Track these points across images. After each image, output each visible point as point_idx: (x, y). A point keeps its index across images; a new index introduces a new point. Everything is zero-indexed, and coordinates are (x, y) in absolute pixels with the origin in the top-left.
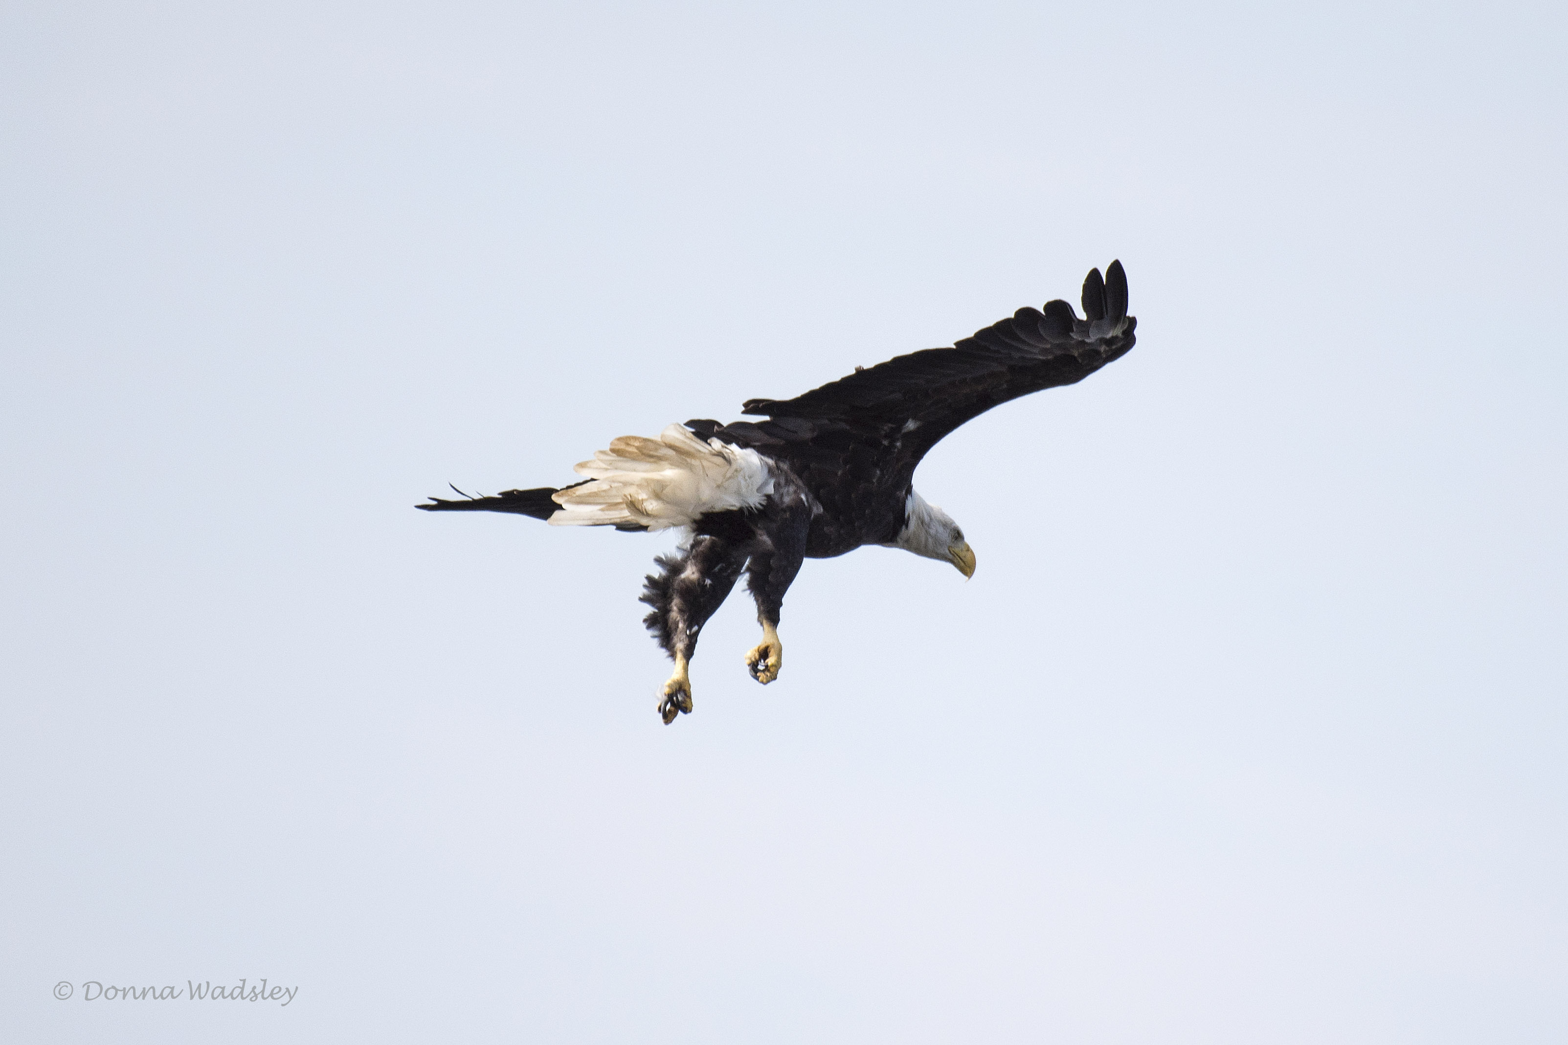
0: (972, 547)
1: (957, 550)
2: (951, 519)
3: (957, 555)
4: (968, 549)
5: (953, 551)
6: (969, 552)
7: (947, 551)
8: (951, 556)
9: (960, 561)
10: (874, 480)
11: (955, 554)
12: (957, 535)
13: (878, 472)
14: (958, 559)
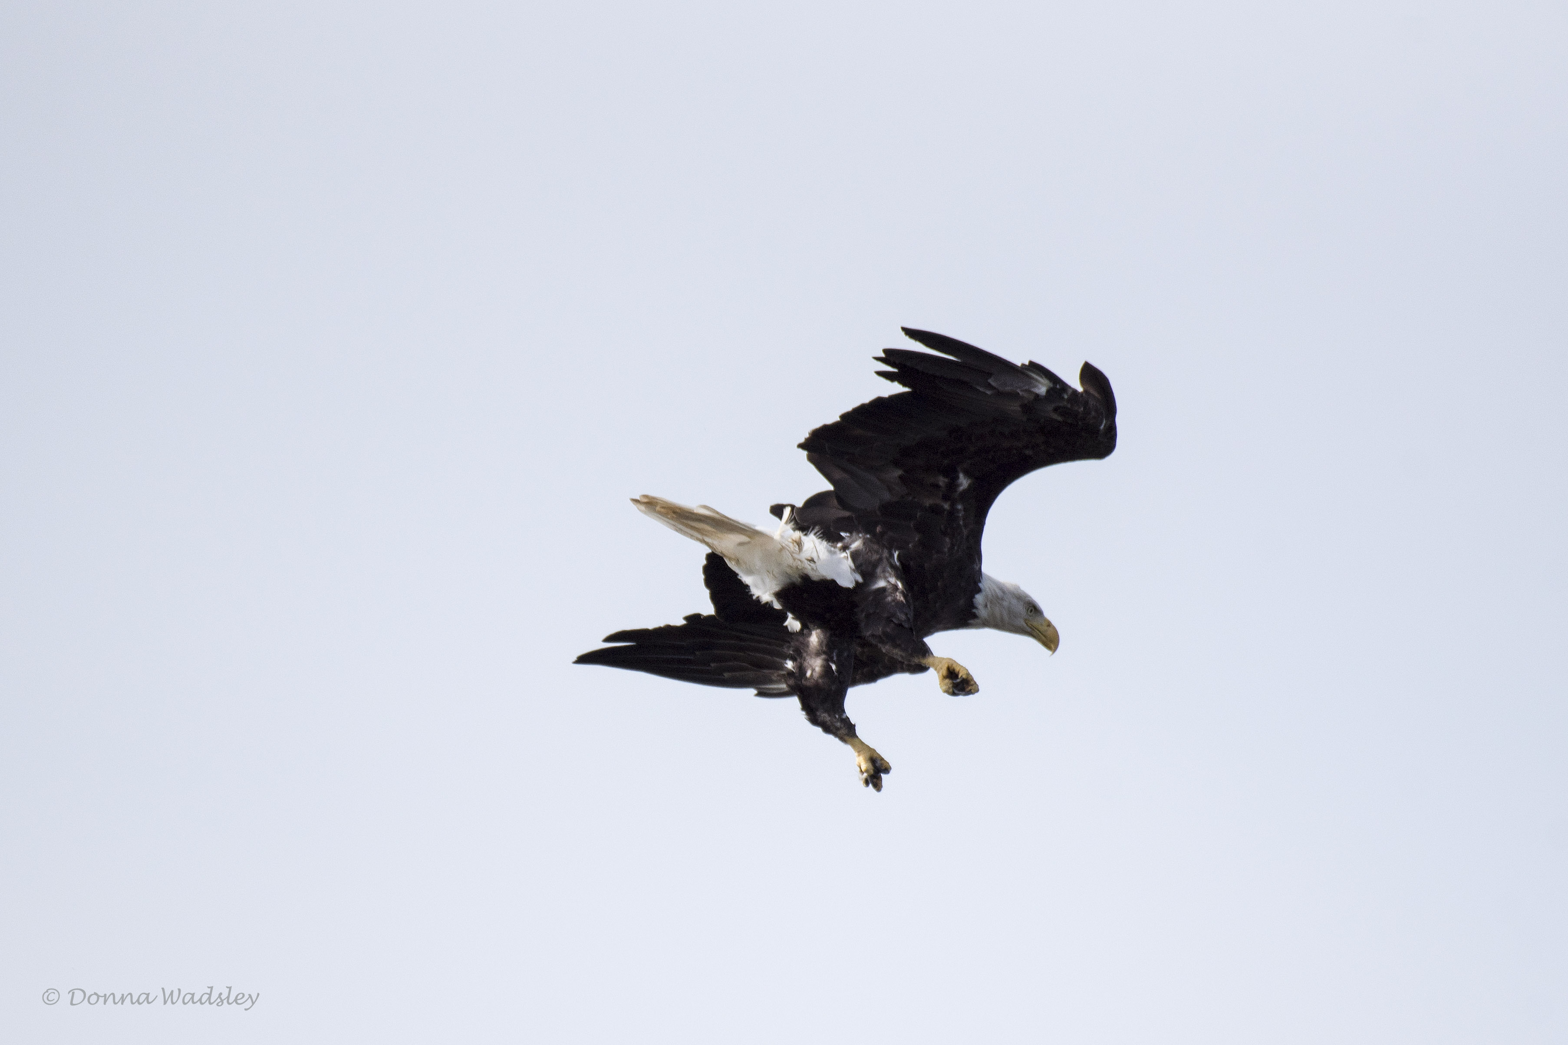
0: (1055, 622)
1: (1035, 624)
2: (1024, 593)
3: (1036, 628)
4: (1049, 624)
5: (1031, 624)
6: (1051, 629)
7: (1025, 625)
8: (1029, 630)
9: (1039, 633)
10: (946, 550)
11: (1033, 628)
12: (1034, 609)
13: (947, 540)
14: (1038, 632)
